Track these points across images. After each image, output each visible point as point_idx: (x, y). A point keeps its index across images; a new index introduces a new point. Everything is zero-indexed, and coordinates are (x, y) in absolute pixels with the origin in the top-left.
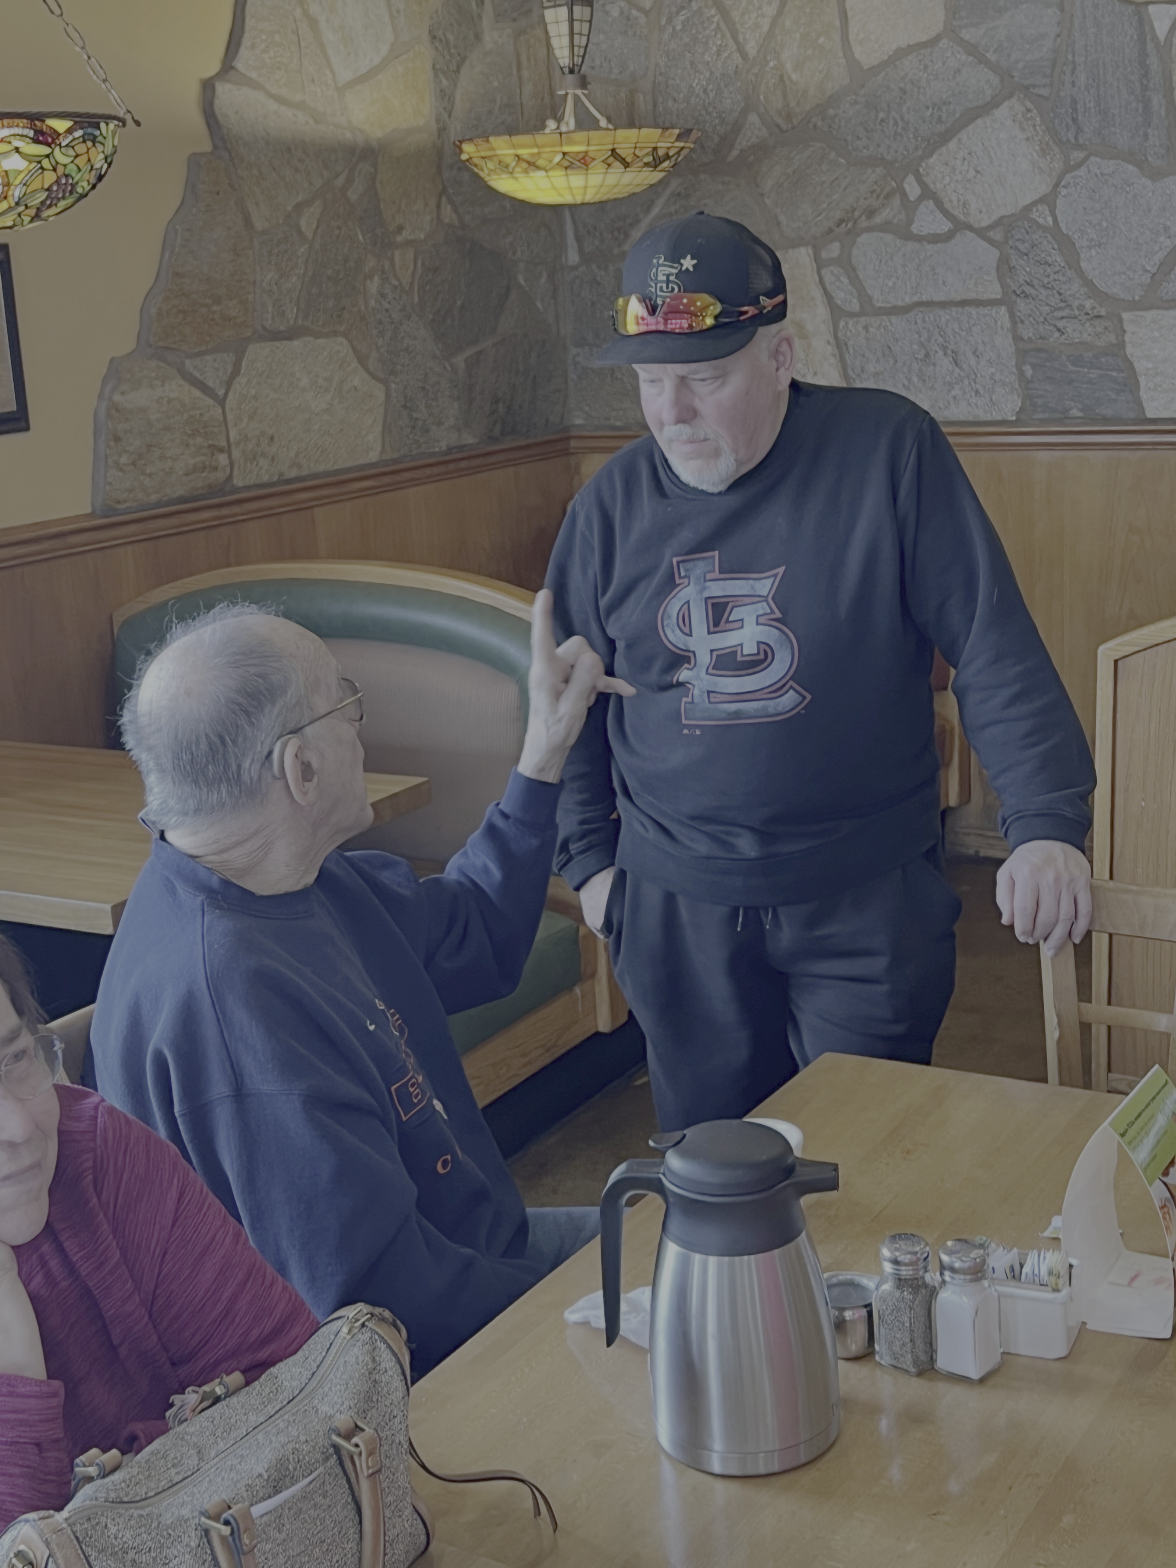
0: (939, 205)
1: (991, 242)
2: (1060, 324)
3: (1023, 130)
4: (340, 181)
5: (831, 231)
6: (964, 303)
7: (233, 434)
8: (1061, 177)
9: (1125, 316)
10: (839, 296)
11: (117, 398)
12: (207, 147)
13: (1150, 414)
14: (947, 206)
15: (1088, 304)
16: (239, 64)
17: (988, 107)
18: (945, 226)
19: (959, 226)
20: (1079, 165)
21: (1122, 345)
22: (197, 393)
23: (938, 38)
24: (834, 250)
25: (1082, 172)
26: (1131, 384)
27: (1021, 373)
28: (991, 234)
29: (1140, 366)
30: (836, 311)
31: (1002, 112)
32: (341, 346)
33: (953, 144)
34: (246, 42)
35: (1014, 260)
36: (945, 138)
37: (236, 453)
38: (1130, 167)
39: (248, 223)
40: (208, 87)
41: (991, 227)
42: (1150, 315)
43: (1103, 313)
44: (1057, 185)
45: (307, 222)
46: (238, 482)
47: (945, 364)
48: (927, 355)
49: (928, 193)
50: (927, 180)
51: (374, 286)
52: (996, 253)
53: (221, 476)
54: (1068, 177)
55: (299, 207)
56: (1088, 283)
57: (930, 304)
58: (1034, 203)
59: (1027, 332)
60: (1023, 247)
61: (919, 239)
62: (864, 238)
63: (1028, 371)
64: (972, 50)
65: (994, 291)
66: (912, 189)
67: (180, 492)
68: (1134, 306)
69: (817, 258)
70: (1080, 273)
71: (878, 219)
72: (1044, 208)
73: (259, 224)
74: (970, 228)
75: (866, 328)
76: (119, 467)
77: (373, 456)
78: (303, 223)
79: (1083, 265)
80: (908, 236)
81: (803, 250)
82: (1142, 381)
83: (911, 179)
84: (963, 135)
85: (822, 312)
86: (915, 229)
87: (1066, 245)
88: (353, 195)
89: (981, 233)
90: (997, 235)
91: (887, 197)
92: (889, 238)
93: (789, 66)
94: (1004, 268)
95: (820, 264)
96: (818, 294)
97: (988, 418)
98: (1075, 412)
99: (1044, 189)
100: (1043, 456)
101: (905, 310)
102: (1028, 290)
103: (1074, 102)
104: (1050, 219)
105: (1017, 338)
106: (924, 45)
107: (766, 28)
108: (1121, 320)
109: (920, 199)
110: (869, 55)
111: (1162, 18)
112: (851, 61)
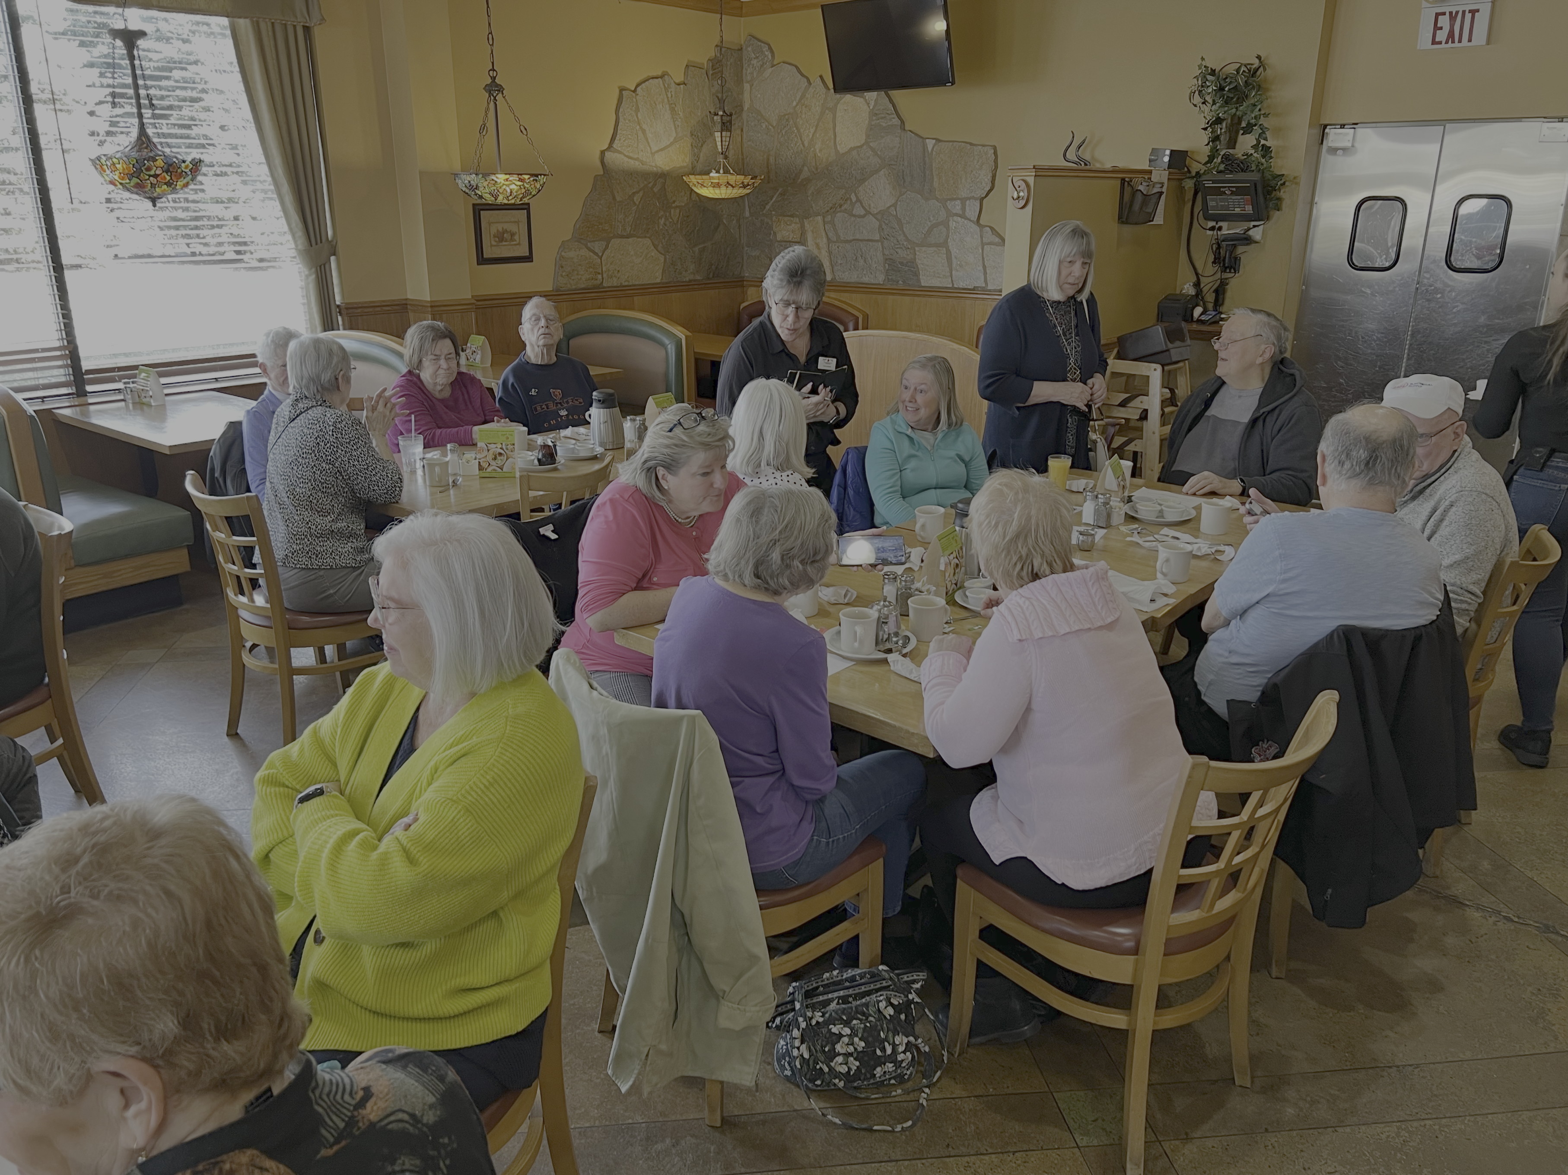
0: (861, 204)
1: (877, 219)
2: (897, 250)
3: (888, 180)
4: (650, 185)
5: (828, 211)
6: (868, 240)
7: (604, 269)
8: (898, 198)
9: (917, 249)
10: (830, 235)
11: (563, 254)
12: (602, 173)
13: (922, 284)
14: (864, 205)
15: (905, 244)
16: (614, 146)
17: (877, 171)
18: (863, 212)
19: (868, 213)
20: (904, 194)
21: (915, 259)
22: (591, 254)
23: (863, 145)
24: (829, 218)
25: (904, 196)
26: (916, 274)
27: (885, 266)
28: (877, 216)
29: (920, 267)
30: (829, 240)
31: (882, 172)
32: (648, 242)
33: (866, 183)
34: (617, 138)
35: (884, 226)
36: (863, 180)
37: (605, 275)
38: (919, 196)
39: (614, 198)
40: (603, 153)
41: (877, 214)
42: (924, 249)
43: (910, 247)
44: (897, 200)
45: (637, 199)
46: (605, 285)
47: (862, 262)
48: (856, 258)
49: (858, 200)
50: (858, 195)
51: (662, 221)
52: (878, 223)
53: (598, 282)
54: (900, 198)
55: (634, 193)
56: (905, 236)
57: (858, 240)
58: (890, 206)
59: (887, 252)
60: (886, 222)
61: (855, 216)
62: (838, 215)
63: (887, 266)
64: (873, 149)
65: (877, 237)
66: (854, 199)
67: (583, 286)
68: (919, 245)
69: (824, 220)
70: (903, 232)
71: (843, 208)
72: (893, 208)
73: (618, 199)
74: (871, 213)
75: (838, 247)
76: (562, 275)
77: (658, 280)
78: (635, 198)
79: (904, 229)
80: (852, 215)
82: (920, 272)
83: (853, 194)
84: (869, 180)
85: (825, 240)
86: (854, 212)
87: (899, 222)
88: (656, 190)
89: (874, 215)
90: (879, 217)
91: (846, 200)
92: (846, 215)
93: (817, 151)
94: (881, 228)
95: (824, 223)
96: (824, 234)
97: (875, 282)
98: (900, 282)
99: (893, 202)
100: (891, 297)
101: (850, 241)
102: (887, 237)
103: (903, 172)
104: (895, 212)
105: (884, 254)
106: (858, 147)
107: (811, 137)
108: (915, 250)
109: (856, 202)
110: (842, 149)
111: (930, 143)
112: (837, 151)
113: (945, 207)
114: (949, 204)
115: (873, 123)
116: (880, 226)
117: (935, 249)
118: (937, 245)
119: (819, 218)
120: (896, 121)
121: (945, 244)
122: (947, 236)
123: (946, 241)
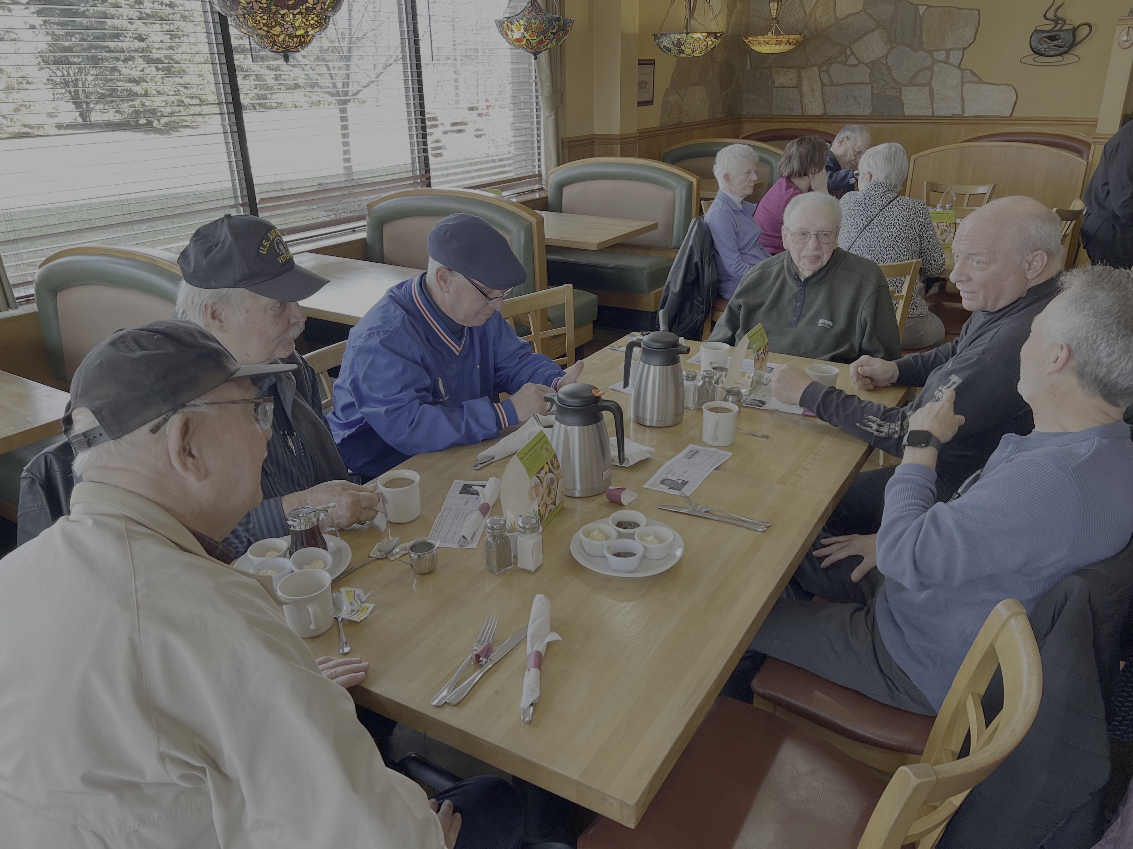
0: (855, 57)
1: (868, 67)
2: (885, 90)
3: (881, 37)
5: (824, 63)
6: (859, 83)
7: (684, 109)
8: (889, 51)
9: (902, 88)
10: (825, 81)
11: (666, 98)
13: (906, 114)
14: (858, 57)
15: (893, 85)
17: (872, 31)
18: (857, 62)
20: (895, 47)
21: (901, 96)
22: (679, 98)
23: (861, 11)
24: (825, 68)
25: (895, 49)
26: (902, 106)
27: (872, 102)
28: (869, 65)
29: (905, 101)
30: (823, 85)
31: (876, 32)
32: (704, 88)
33: (861, 41)
35: (875, 72)
36: (859, 39)
37: (684, 114)
38: (909, 49)
41: (869, 63)
43: (897, 87)
44: (888, 53)
46: (683, 122)
47: (852, 100)
48: (847, 97)
49: (853, 53)
50: (853, 50)
51: (711, 73)
52: (870, 70)
53: (681, 120)
54: (891, 51)
56: (893, 79)
57: (850, 83)
58: (882, 57)
59: (875, 92)
60: (877, 69)
61: (849, 66)
62: (833, 65)
63: (874, 102)
66: (848, 52)
67: (674, 123)
68: (905, 85)
69: (819, 70)
70: (892, 76)
71: (838, 60)
72: (884, 59)
74: (863, 63)
75: (831, 89)
76: (665, 115)
77: (706, 118)
79: (893, 74)
80: (845, 64)
81: (816, 68)
82: (905, 106)
83: (848, 49)
84: (864, 38)
85: (819, 85)
86: (848, 63)
87: (889, 69)
89: (866, 65)
90: (870, 65)
91: (841, 54)
92: (840, 65)
93: (818, 17)
94: (871, 74)
95: (820, 71)
96: (818, 80)
97: (862, 115)
98: (886, 114)
99: (885, 53)
100: (876, 125)
101: (842, 85)
102: (877, 80)
103: (896, 30)
104: (885, 62)
105: (872, 93)
106: (856, 13)
107: (812, 7)
108: (901, 89)
109: (850, 55)
110: (840, 15)
111: (922, 9)
112: (836, 16)
113: (932, 56)
114: (935, 55)
117: (919, 88)
118: (923, 85)
119: (816, 69)
121: (929, 84)
122: (931, 78)
123: (930, 82)
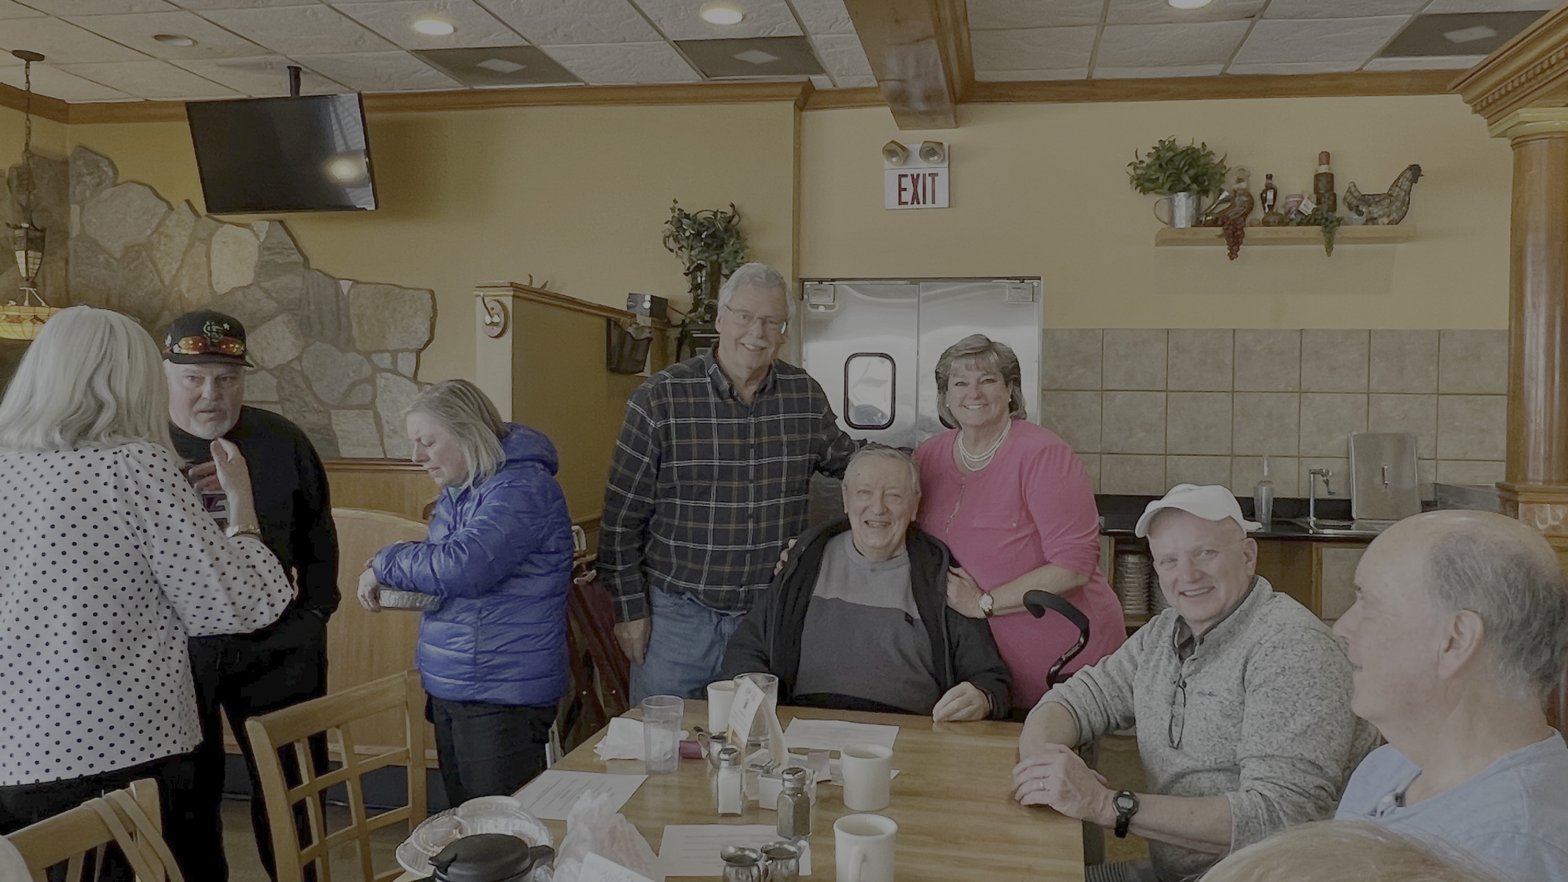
1: (274, 376)
2: (305, 414)
3: (288, 327)
8: (304, 349)
9: (333, 411)
13: (343, 456)
15: (316, 405)
17: (272, 317)
19: (261, 368)
20: (311, 345)
21: (330, 424)
26: (335, 442)
28: (274, 372)
29: (339, 434)
31: (279, 319)
38: (333, 347)
41: (274, 369)
43: (322, 409)
44: (302, 352)
52: (276, 380)
54: (307, 349)
56: (315, 396)
58: (293, 360)
60: (288, 379)
64: (265, 290)
65: (276, 397)
68: (338, 407)
70: (312, 390)
72: (297, 362)
79: (314, 388)
82: (339, 440)
84: (264, 327)
87: (306, 379)
89: (270, 371)
90: (277, 373)
93: (184, 290)
94: (280, 388)
102: (291, 398)
103: (309, 317)
104: (299, 367)
106: (244, 287)
107: (174, 273)
110: (221, 288)
111: (345, 286)
112: (213, 291)
113: (370, 361)
114: (375, 358)
115: (266, 258)
116: (279, 383)
117: (358, 411)
118: (363, 407)
120: (296, 257)
121: (371, 405)
122: (375, 396)
123: (373, 401)
